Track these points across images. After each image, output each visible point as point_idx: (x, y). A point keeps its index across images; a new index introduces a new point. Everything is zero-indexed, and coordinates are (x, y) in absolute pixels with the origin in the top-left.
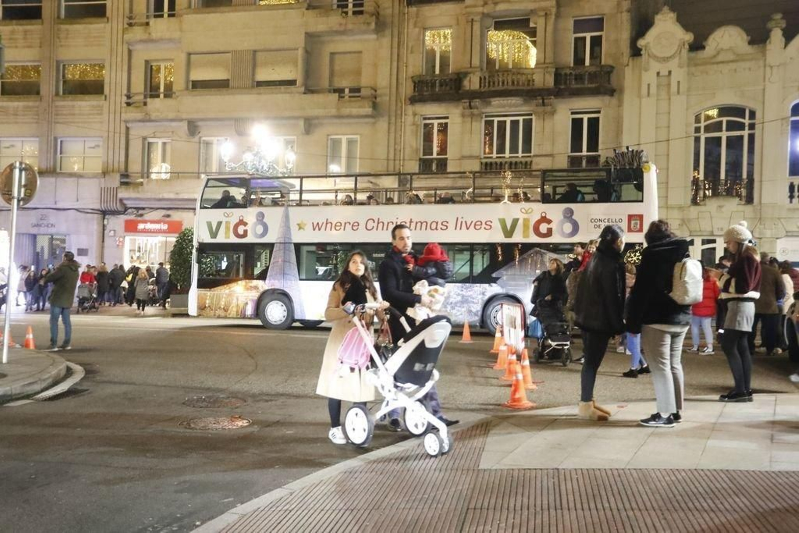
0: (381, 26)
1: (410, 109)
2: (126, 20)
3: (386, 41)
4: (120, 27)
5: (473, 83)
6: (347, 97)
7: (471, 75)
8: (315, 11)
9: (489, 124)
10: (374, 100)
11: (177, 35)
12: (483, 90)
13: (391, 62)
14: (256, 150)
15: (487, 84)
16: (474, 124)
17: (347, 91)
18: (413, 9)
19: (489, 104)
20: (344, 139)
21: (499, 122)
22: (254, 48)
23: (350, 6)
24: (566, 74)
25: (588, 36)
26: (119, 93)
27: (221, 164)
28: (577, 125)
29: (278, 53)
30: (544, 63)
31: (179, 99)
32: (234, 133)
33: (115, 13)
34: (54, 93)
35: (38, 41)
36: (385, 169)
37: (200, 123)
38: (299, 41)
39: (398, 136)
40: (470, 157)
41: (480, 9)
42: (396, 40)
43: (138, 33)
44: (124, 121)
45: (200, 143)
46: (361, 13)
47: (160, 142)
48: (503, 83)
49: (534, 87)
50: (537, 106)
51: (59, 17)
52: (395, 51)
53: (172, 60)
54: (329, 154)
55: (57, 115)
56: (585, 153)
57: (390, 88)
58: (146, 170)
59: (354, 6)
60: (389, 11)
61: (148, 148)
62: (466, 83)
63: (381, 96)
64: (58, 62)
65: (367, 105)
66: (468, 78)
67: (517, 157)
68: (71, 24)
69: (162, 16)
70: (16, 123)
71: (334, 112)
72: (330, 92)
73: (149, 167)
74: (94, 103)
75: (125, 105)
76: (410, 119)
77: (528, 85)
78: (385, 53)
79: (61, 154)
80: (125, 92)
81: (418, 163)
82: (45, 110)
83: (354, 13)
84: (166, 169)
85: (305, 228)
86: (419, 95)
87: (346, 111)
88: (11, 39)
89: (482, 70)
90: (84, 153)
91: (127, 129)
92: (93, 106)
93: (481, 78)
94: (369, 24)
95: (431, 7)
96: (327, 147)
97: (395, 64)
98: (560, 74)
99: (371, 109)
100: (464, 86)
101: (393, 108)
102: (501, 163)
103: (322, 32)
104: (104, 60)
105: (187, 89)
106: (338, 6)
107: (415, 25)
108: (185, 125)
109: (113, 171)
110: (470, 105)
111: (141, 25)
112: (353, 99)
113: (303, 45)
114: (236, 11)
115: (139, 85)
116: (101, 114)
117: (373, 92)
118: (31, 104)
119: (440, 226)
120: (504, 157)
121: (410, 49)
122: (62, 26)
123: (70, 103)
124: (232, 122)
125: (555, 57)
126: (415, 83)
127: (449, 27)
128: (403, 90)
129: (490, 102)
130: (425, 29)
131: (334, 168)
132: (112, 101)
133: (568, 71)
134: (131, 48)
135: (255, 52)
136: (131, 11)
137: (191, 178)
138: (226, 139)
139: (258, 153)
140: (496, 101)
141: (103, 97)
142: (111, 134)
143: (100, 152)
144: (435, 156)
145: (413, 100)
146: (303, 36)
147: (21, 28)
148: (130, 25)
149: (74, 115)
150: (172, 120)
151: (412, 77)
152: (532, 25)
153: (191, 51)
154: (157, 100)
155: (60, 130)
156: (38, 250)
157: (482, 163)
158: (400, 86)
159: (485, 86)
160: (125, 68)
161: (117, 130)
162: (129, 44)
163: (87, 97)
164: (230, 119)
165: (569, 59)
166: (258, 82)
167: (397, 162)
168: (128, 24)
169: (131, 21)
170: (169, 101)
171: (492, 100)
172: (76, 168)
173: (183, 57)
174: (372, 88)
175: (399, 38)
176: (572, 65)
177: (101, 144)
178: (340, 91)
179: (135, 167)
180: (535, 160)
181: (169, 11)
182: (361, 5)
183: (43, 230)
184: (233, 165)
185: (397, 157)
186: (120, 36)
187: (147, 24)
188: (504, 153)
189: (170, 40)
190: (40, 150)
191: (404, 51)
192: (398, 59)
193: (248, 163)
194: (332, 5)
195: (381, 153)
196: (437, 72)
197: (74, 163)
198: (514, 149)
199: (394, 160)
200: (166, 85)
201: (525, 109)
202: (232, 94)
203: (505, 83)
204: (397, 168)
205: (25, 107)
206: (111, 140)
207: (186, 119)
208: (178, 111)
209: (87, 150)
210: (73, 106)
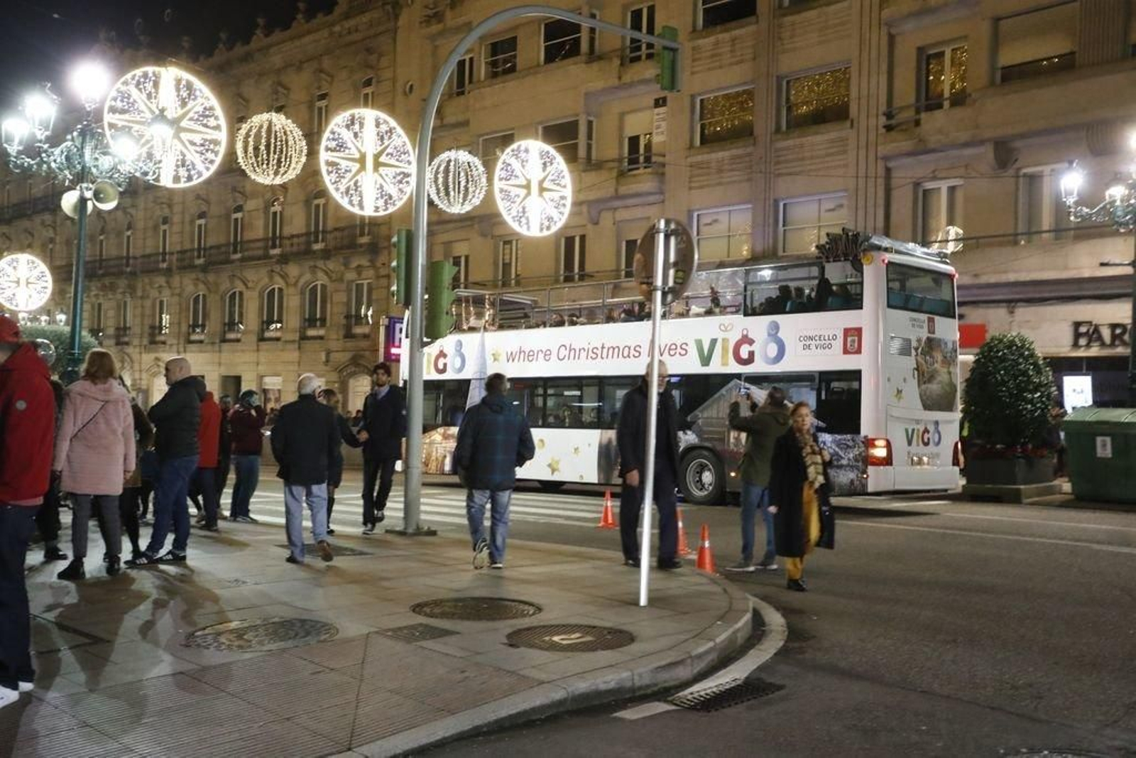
4: (876, 1)
26: (873, 111)
31: (978, 104)
34: (773, 129)
35: (751, 50)
37: (1017, 145)
44: (882, 159)
45: (1017, 179)
47: (944, 186)
51: (780, 6)
53: (965, 38)
55: (778, 163)
61: (923, 200)
64: (779, 79)
68: (799, 12)
70: (720, 184)
73: (925, 234)
74: (833, 135)
75: (884, 131)
79: (784, 226)
80: (883, 108)
82: (761, 158)
84: (956, 233)
88: (713, 56)
90: (819, 221)
91: (888, 170)
92: (832, 141)
104: (849, 60)
105: (992, 83)
108: (988, 152)
115: (906, 91)
116: (845, 152)
118: (740, 152)
119: (632, 352)
122: (786, 19)
123: (798, 141)
124: (1082, 133)
132: (863, 128)
134: (893, 31)
137: (1001, 244)
141: (848, 124)
142: (861, 182)
143: (844, 217)
147: (726, 36)
149: (803, 159)
150: (966, 145)
153: (1000, 13)
154: (938, 114)
155: (783, 186)
160: (884, 67)
161: (872, 173)
162: (889, 25)
163: (822, 127)
164: (1076, 127)
166: (1134, 47)
170: (959, 112)
173: (985, 28)
177: (845, 202)
186: (875, 14)
189: (961, 3)
190: (754, 225)
202: (1081, 79)
205: (733, 158)
206: (861, 193)
207: (988, 140)
208: (977, 127)
209: (823, 213)
210: (802, 146)
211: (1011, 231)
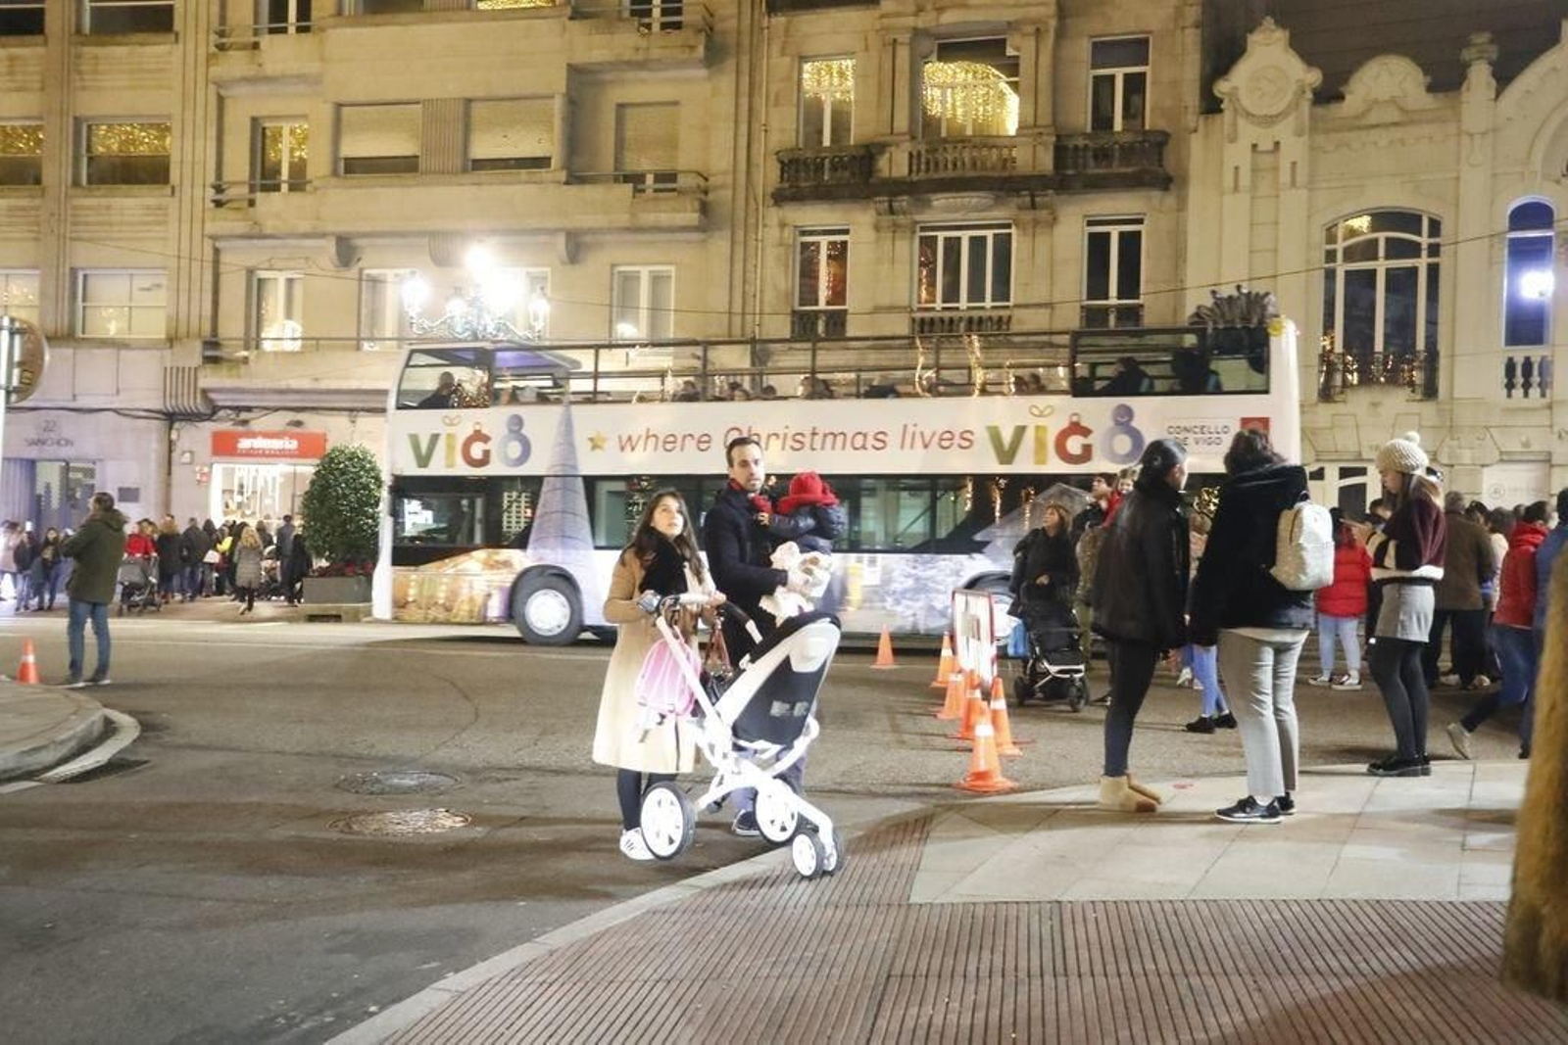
0: (715, 54)
1: (774, 215)
2: (213, 38)
3: (726, 82)
4: (202, 51)
5: (895, 164)
6: (649, 191)
7: (893, 149)
8: (589, 21)
9: (929, 244)
10: (703, 196)
11: (313, 67)
12: (915, 178)
13: (736, 122)
14: (472, 294)
15: (923, 167)
16: (898, 243)
17: (650, 179)
18: (779, 20)
19: (927, 204)
20: (645, 273)
21: (946, 239)
22: (469, 95)
23: (656, 12)
24: (1076, 148)
25: (1119, 73)
26: (199, 181)
27: (403, 321)
28: (1098, 245)
29: (515, 105)
30: (1035, 126)
31: (319, 192)
32: (428, 259)
33: (191, 22)
34: (70, 182)
35: (37, 78)
36: (726, 332)
37: (359, 242)
38: (558, 82)
39: (750, 267)
40: (891, 309)
41: (910, 21)
42: (745, 79)
43: (235, 64)
44: (210, 237)
45: (360, 280)
46: (678, 26)
47: (281, 278)
48: (955, 165)
49: (1014, 173)
50: (1020, 208)
51: (79, 31)
52: (744, 101)
54: (615, 303)
55: (75, 224)
56: (1113, 300)
57: (735, 172)
58: (254, 335)
59: (665, 12)
60: (732, 23)
61: (256, 289)
62: (882, 163)
63: (717, 188)
64: (77, 121)
65: (689, 207)
66: (887, 155)
67: (982, 308)
68: (103, 44)
69: (284, 30)
71: (624, 219)
72: (616, 180)
73: (259, 328)
74: (151, 201)
75: (212, 205)
76: (772, 234)
77: (1004, 167)
78: (725, 104)
79: (84, 300)
80: (211, 178)
81: (789, 319)
82: (52, 215)
83: (664, 26)
84: (294, 330)
85: (606, 445)
86: (791, 187)
87: (648, 218)
89: (913, 138)
90: (131, 299)
91: (217, 251)
92: (148, 208)
93: (911, 155)
94: (692, 48)
95: (814, 17)
96: (612, 289)
97: (743, 128)
98: (1065, 148)
99: (696, 215)
100: (880, 171)
101: (740, 214)
102: (951, 320)
103: (600, 64)
104: (169, 117)
105: (335, 173)
106: (634, 13)
107: (783, 53)
108: (330, 246)
109: (188, 336)
110: (891, 206)
111: (243, 47)
112: (661, 195)
113: (564, 90)
114: (431, 22)
115: (238, 165)
116: (164, 223)
117: (702, 182)
118: (22, 202)
119: (870, 441)
120: (957, 309)
121: (772, 97)
122: (86, 49)
123: (104, 201)
124: (425, 240)
125: (1054, 114)
126: (782, 162)
127: (848, 54)
128: (758, 178)
129: (929, 201)
130: (803, 59)
131: (626, 330)
132: (186, 198)
133: (1081, 142)
134: (223, 92)
135: (469, 101)
136: (223, 19)
137: (344, 348)
138: (413, 273)
139: (475, 299)
140: (940, 200)
141: (168, 190)
142: (184, 263)
143: (161, 297)
144: (822, 305)
145: (779, 198)
146: (564, 73)
147: (2, 53)
148: (221, 47)
149: (111, 224)
150: (306, 236)
151: (777, 153)
152: (1010, 52)
153: (343, 99)
154: (275, 195)
155: (82, 255)
156: (40, 490)
157: (914, 320)
158: (754, 169)
159: (919, 170)
160: (212, 132)
161: (197, 254)
162: (219, 84)
163: (136, 189)
164: (421, 234)
165: (1082, 117)
166: (475, 161)
167: (749, 318)
168: (217, 46)
169: (224, 40)
170: (296, 196)
171: (933, 197)
172: (113, 329)
173: (326, 112)
174: (699, 174)
175: (750, 76)
176: (1089, 129)
177: (164, 281)
178: (636, 179)
179: (232, 327)
180: (1017, 314)
181: (298, 20)
182: (678, 12)
183: (50, 451)
184: (427, 324)
185: (749, 309)
186: (202, 69)
187: (256, 46)
188: (958, 301)
189: (301, 78)
190: (43, 294)
191: (760, 103)
192: (749, 118)
193: (457, 319)
194: (620, 12)
195: (718, 299)
196: (827, 142)
197: (109, 320)
198: (976, 293)
199: (743, 314)
200: (292, 165)
201: (1000, 214)
202: (424, 185)
203: (959, 164)
204: (748, 330)
205: (10, 209)
206: (184, 274)
207: (333, 234)
208: (318, 219)
209: (136, 293)
210: (108, 208)
211: (355, 335)
